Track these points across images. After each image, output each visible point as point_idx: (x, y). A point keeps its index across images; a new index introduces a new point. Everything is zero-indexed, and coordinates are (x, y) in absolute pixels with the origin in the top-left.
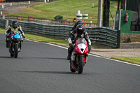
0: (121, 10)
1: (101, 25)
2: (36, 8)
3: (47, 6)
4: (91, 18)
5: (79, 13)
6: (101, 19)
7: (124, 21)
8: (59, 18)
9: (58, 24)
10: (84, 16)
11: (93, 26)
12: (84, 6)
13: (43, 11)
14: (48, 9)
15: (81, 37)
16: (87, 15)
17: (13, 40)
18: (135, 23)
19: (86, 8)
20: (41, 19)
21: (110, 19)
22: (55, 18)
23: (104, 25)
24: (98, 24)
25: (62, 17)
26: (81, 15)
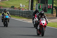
0: (38, 4)
1: (30, 10)
2: (3, 3)
3: (8, 2)
4: (26, 7)
5: (21, 5)
6: (30, 7)
7: (39, 8)
8: (13, 7)
9: (12, 9)
10: (23, 6)
11: (27, 10)
12: (23, 2)
13: (6, 4)
14: (9, 3)
15: (42, 17)
16: (24, 6)
17: (5, 19)
18: (44, 9)
19: (24, 3)
20: (6, 7)
21: (34, 7)
22: (11, 7)
23: (31, 10)
24: (29, 9)
25: (14, 7)
26: (22, 6)
